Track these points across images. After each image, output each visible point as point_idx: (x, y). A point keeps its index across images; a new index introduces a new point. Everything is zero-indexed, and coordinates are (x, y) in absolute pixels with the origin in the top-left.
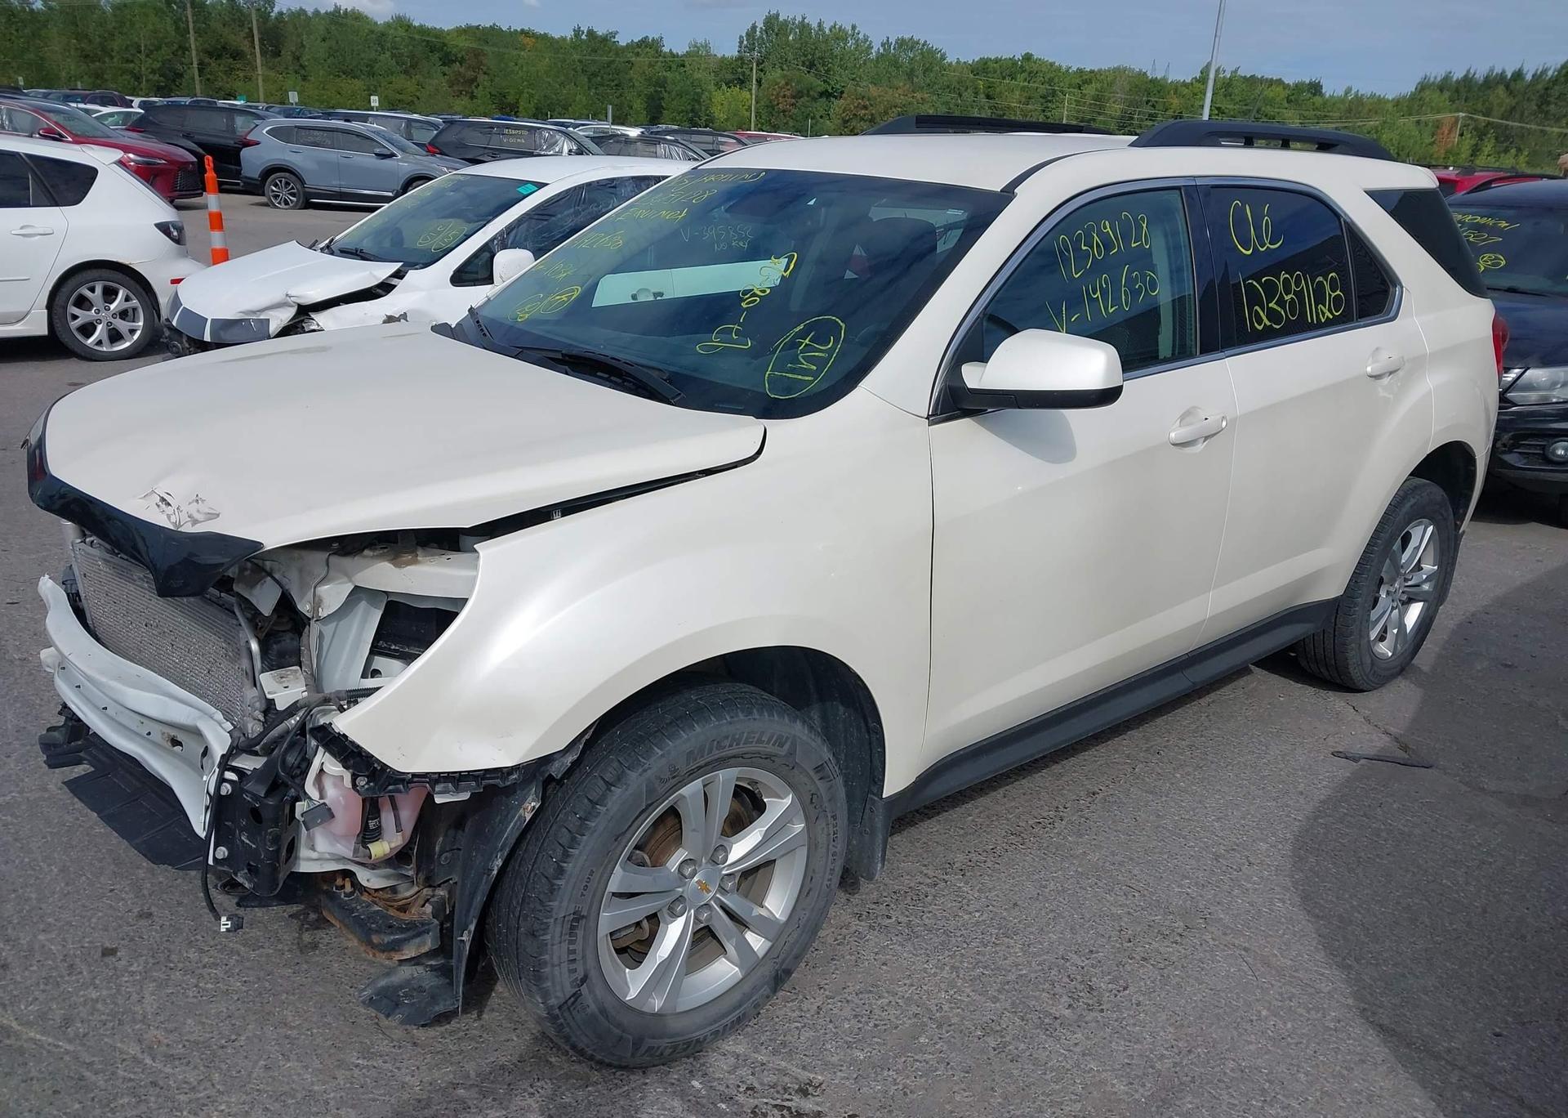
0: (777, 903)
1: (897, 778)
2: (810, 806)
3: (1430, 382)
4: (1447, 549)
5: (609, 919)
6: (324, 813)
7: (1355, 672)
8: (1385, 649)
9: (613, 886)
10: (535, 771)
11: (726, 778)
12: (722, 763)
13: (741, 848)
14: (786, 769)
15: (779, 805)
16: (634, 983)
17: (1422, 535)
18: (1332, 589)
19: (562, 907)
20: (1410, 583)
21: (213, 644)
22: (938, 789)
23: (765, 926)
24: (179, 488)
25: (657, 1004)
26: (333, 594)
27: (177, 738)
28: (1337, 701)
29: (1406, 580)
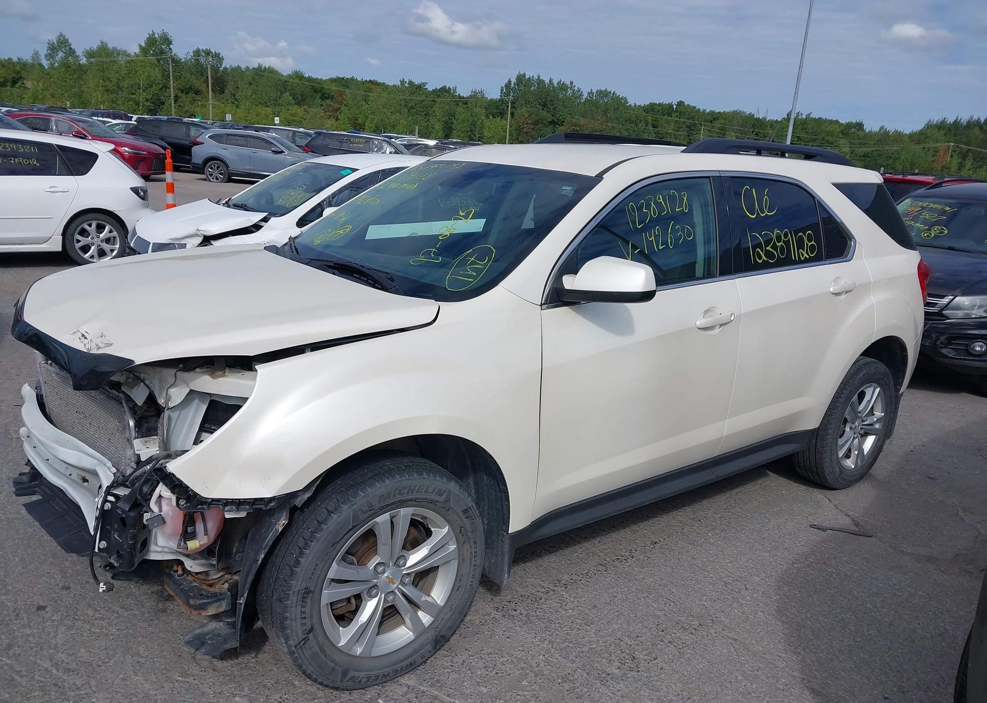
0: (439, 593)
1: (518, 521)
2: (459, 534)
3: (874, 299)
4: (892, 404)
5: (328, 595)
6: (161, 520)
7: (830, 478)
8: (850, 463)
9: (331, 575)
10: (285, 501)
11: (405, 514)
12: (402, 504)
13: (415, 557)
14: (444, 510)
15: (440, 532)
16: (344, 636)
17: (873, 393)
18: (812, 423)
19: (297, 584)
20: (865, 423)
21: (113, 423)
22: (548, 531)
23: (430, 608)
24: (92, 329)
25: (359, 651)
26: (177, 395)
27: (86, 477)
28: (818, 495)
29: (863, 421)
